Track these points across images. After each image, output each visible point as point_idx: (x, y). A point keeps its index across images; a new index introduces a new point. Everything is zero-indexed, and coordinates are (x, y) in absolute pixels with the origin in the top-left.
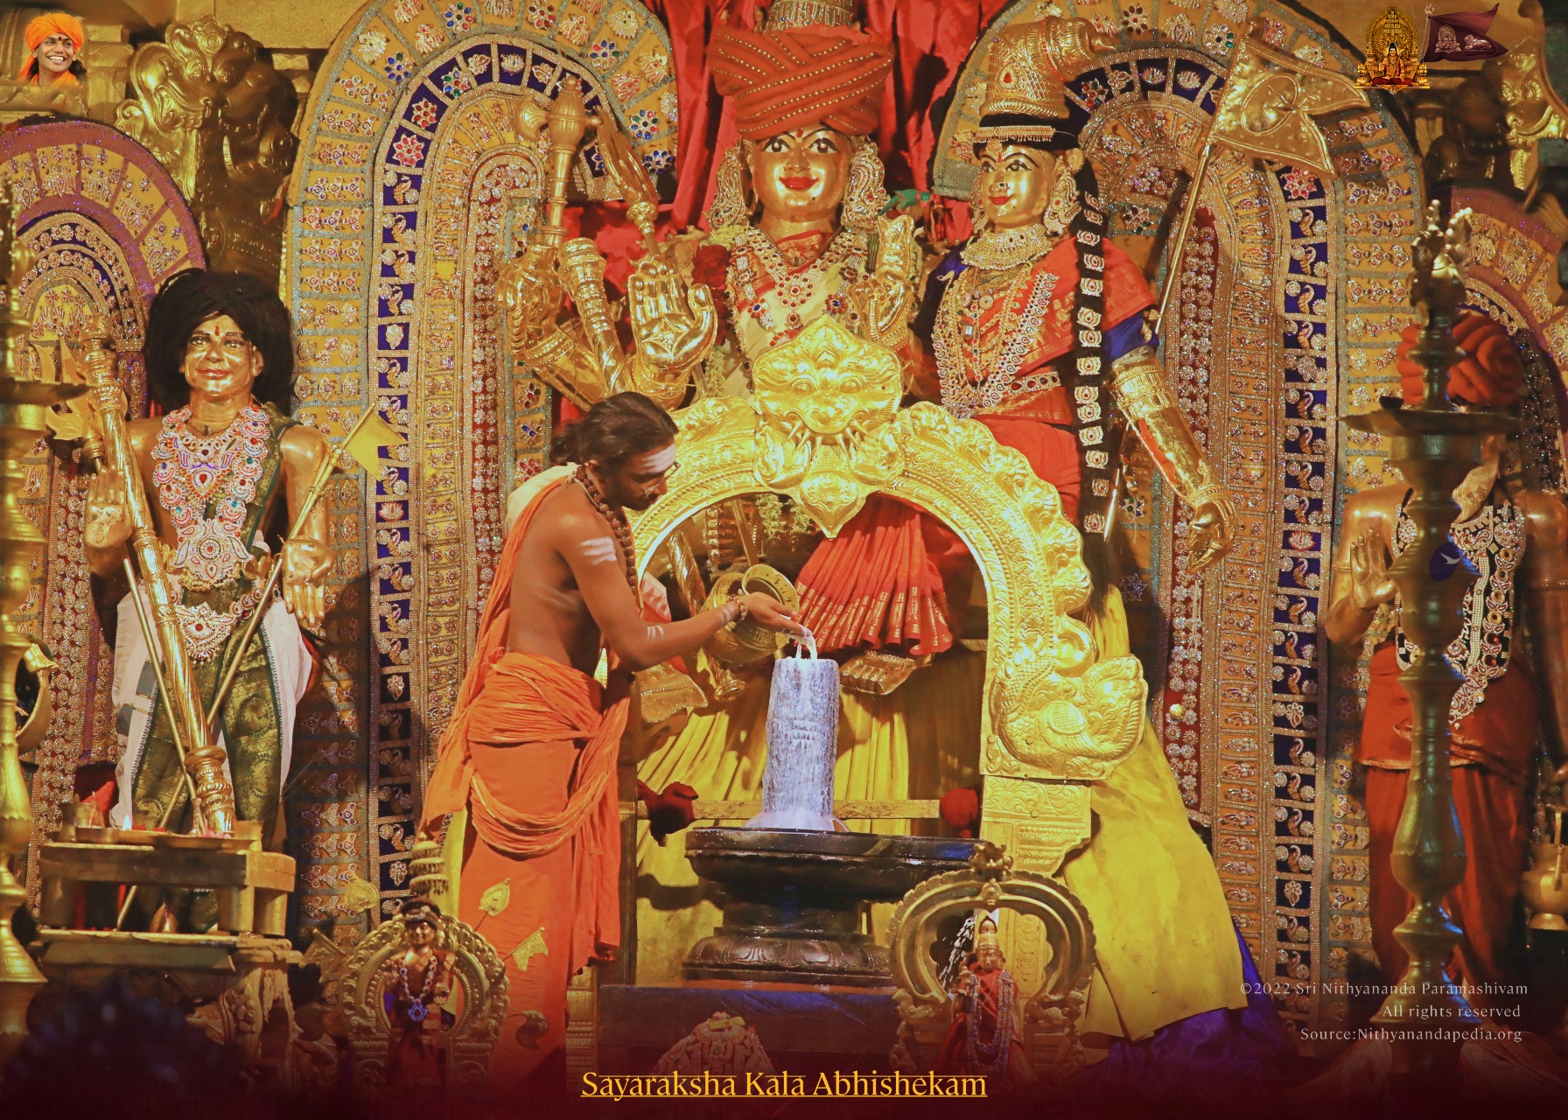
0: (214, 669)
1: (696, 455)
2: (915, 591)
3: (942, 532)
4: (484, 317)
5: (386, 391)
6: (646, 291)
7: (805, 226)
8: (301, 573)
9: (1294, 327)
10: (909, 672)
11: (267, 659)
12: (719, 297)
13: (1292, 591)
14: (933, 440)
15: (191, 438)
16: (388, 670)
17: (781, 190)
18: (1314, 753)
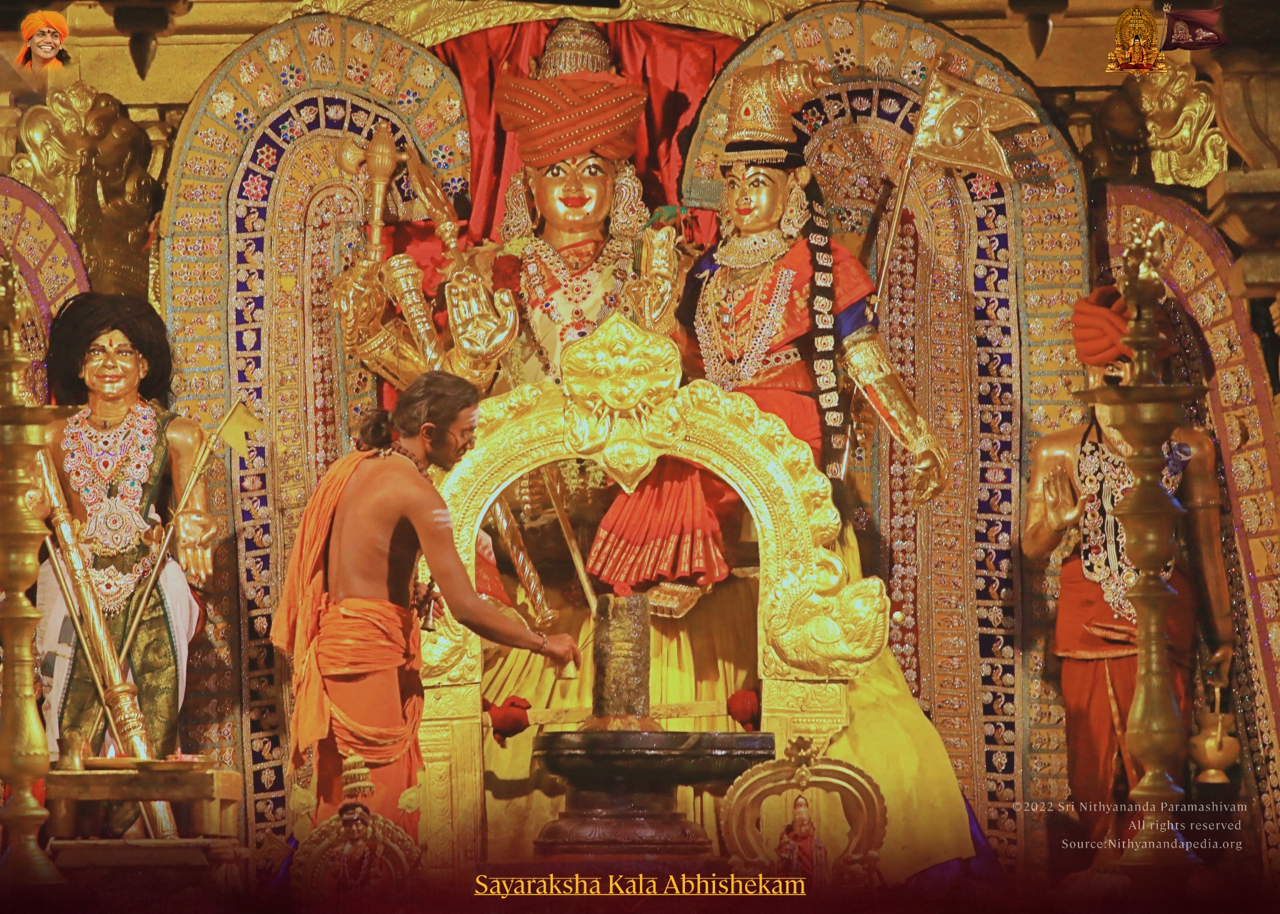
0: (122, 620)
1: (517, 430)
2: (699, 533)
3: (717, 484)
4: (321, 320)
5: (245, 385)
6: (460, 297)
7: (580, 236)
8: (192, 539)
9: (982, 303)
10: (696, 598)
11: (164, 609)
12: (518, 297)
13: (990, 517)
14: (709, 411)
15: (93, 432)
16: (255, 613)
17: (561, 208)
18: (1012, 647)
